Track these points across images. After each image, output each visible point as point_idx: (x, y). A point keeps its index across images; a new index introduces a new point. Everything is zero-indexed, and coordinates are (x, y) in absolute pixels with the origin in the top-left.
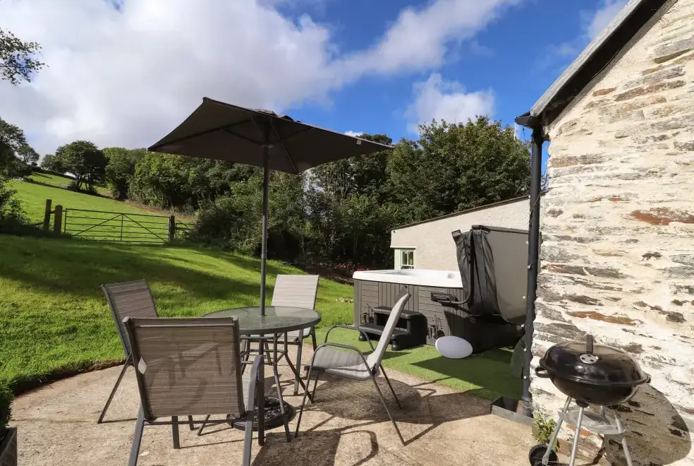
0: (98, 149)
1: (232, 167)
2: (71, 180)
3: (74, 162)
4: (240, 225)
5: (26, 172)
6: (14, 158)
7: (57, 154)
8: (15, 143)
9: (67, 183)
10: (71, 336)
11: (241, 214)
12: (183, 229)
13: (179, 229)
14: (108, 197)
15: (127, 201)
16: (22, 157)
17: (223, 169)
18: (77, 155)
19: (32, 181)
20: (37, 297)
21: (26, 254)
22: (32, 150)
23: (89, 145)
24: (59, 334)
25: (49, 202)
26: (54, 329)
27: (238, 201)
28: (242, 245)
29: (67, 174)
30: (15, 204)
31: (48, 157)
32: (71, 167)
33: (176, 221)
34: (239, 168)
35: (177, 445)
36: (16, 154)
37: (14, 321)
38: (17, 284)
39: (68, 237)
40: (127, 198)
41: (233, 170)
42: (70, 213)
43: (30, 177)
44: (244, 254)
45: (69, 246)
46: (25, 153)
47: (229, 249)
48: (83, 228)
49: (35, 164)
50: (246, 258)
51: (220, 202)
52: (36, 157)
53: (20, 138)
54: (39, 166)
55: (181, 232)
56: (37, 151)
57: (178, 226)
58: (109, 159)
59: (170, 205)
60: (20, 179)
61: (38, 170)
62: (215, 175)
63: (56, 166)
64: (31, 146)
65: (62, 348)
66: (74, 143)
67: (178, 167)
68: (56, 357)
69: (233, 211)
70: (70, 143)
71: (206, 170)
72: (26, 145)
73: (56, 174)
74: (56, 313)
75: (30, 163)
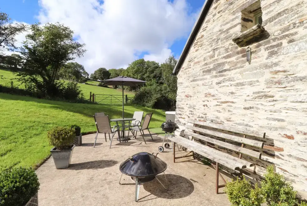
0: (107, 70)
1: (154, 73)
2: (99, 82)
3: (100, 76)
4: (147, 97)
5: (85, 81)
6: (81, 76)
7: (94, 73)
8: (81, 71)
9: (98, 83)
10: (93, 126)
11: (148, 93)
12: (130, 99)
13: (129, 99)
14: (111, 88)
15: (117, 89)
16: (84, 75)
17: (150, 74)
18: (101, 73)
19: (87, 84)
20: (86, 118)
21: (84, 108)
22: (87, 73)
23: (104, 69)
24: (91, 126)
25: (91, 93)
26: (90, 125)
27: (148, 88)
28: (148, 104)
29: (98, 80)
30: (82, 94)
31: (92, 74)
32: (99, 78)
33: (128, 97)
34: (156, 73)
35: (106, 141)
36: (82, 74)
37: (82, 123)
38: (83, 115)
39: (96, 103)
40: (117, 88)
41: (154, 74)
42: (97, 96)
43: (87, 82)
44: (149, 107)
45: (97, 106)
46: (85, 74)
47: (144, 106)
48: (100, 100)
49: (88, 78)
50: (149, 109)
51: (142, 89)
52: (88, 75)
53: (83, 69)
54: (89, 78)
55: (129, 100)
56: (88, 73)
57: (128, 98)
58: (111, 73)
59: (132, 89)
60: (84, 84)
61: (89, 79)
62: (147, 77)
63: (95, 78)
64: (86, 71)
65: (91, 128)
66: (99, 69)
67: (134, 75)
68: (90, 130)
69: (146, 92)
70: (98, 69)
71: (144, 75)
72: (85, 71)
73: (95, 81)
74: (90, 122)
75: (86, 77)
